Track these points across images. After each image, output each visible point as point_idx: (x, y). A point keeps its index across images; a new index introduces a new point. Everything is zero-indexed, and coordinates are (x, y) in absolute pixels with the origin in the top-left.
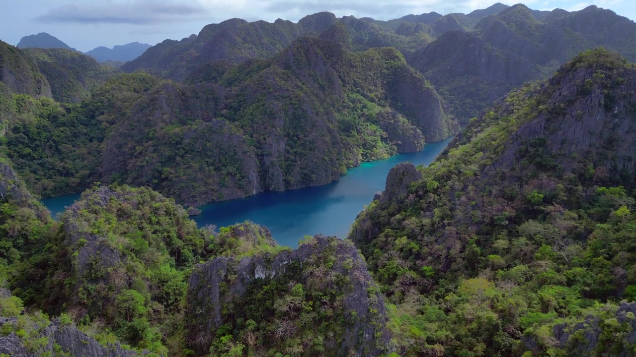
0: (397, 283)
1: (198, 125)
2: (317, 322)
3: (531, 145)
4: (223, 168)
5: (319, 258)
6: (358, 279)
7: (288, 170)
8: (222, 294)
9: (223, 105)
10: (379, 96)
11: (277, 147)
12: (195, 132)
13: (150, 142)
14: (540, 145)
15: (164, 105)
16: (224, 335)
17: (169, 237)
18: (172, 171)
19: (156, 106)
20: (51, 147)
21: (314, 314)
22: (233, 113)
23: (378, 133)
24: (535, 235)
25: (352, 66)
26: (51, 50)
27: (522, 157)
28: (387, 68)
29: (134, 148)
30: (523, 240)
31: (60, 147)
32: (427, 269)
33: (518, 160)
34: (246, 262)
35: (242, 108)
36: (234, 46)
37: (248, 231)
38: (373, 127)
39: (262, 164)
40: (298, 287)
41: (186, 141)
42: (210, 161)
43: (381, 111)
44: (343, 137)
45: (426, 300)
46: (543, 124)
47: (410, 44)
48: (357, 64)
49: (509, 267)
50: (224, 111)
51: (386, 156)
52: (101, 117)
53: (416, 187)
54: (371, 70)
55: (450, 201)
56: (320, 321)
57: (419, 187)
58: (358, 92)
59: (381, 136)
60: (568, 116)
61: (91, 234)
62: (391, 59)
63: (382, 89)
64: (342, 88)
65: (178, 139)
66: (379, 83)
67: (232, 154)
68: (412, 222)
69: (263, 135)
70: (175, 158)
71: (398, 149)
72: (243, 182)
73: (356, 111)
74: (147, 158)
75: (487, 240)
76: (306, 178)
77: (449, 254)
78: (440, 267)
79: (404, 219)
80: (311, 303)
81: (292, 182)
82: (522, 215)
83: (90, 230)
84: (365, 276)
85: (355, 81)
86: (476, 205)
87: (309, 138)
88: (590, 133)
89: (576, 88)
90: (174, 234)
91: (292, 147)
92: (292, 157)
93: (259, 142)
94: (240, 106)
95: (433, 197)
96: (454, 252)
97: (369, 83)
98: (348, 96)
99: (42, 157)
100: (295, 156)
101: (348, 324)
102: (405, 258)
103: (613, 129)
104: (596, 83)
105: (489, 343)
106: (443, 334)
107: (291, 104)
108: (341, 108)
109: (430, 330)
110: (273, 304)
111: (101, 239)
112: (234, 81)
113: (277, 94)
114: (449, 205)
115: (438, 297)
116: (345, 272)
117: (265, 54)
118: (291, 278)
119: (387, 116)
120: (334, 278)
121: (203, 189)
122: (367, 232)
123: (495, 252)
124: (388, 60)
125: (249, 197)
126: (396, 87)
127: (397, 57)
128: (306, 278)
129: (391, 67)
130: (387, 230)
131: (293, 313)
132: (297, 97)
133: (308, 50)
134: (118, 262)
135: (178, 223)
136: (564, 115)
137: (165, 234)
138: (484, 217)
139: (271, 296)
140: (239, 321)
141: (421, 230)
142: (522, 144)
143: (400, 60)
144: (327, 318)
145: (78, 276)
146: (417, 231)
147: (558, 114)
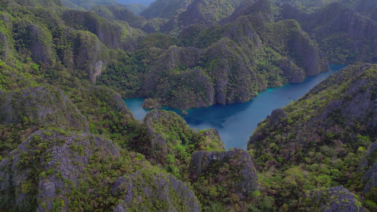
0: (267, 162)
1: (188, 71)
2: (233, 177)
3: (335, 112)
4: (198, 92)
5: (235, 156)
6: (248, 165)
7: (228, 94)
8: (202, 163)
9: (199, 58)
10: (282, 49)
11: (224, 83)
12: (187, 74)
13: (167, 78)
14: (339, 112)
15: (173, 58)
16: (202, 176)
17: (180, 132)
18: (176, 92)
19: (169, 59)
20: (124, 75)
21: (232, 175)
22: (204, 63)
23: (278, 72)
24: (326, 152)
25: (268, 32)
26: (111, 7)
27: (330, 116)
28: (288, 32)
29: (159, 79)
30: (320, 153)
31: (127, 75)
32: (280, 159)
33: (328, 117)
34: (210, 153)
35: (208, 61)
36: (204, 7)
37: (209, 134)
38: (276, 68)
39: (216, 91)
40: (227, 165)
41: (182, 79)
42: (193, 89)
43: (281, 59)
44: (258, 75)
45: (277, 171)
46: (341, 103)
47: (311, 3)
48: (271, 30)
49: (312, 163)
50: (200, 62)
51: (281, 85)
52: (144, 61)
53: (283, 120)
54: (279, 33)
55: (296, 130)
56: (234, 177)
57: (284, 121)
58: (270, 46)
59: (280, 74)
60: (352, 101)
61: (157, 133)
62: (292, 27)
63: (284, 45)
64: (261, 44)
65: (179, 78)
66: (283, 41)
67: (202, 86)
68: (278, 136)
69: (218, 76)
70: (177, 86)
71: (288, 81)
72: (206, 100)
73: (268, 58)
74: (165, 85)
75: (307, 150)
76: (236, 99)
77: (290, 154)
78: (286, 158)
79: (276, 134)
80: (231, 171)
81: (229, 101)
82: (324, 142)
83: (156, 132)
84: (250, 165)
85: (269, 40)
86: (305, 134)
87: (240, 79)
88: (362, 109)
89: (358, 88)
90: (181, 131)
91: (231, 83)
92: (231, 88)
93: (215, 80)
94: (207, 59)
95: (289, 127)
96: (292, 153)
97: (277, 41)
98: (264, 49)
99: (120, 80)
100: (232, 87)
101: (243, 180)
102: (273, 153)
103: (374, 108)
104: (369, 87)
105: (292, 192)
106: (277, 186)
107: (232, 60)
108: (259, 56)
109: (273, 184)
110: (219, 169)
111: (160, 135)
112: (204, 38)
113: (226, 55)
114: (295, 132)
115: (282, 171)
116: (244, 162)
117: (221, 11)
118: (225, 161)
119: (285, 62)
120: (239, 164)
121: (189, 102)
122: (260, 136)
123: (309, 156)
124: (290, 28)
125: (209, 106)
126: (292, 44)
127: (295, 26)
128: (230, 162)
129: (291, 32)
130: (268, 138)
131: (225, 173)
132: (235, 57)
133: (244, 25)
134: (165, 144)
135: (183, 126)
136: (351, 100)
137: (178, 131)
138: (307, 140)
139: (218, 166)
140: (207, 173)
141: (282, 141)
142: (331, 110)
143: (297, 28)
144: (236, 177)
145: (153, 147)
146: (280, 141)
147: (348, 100)
